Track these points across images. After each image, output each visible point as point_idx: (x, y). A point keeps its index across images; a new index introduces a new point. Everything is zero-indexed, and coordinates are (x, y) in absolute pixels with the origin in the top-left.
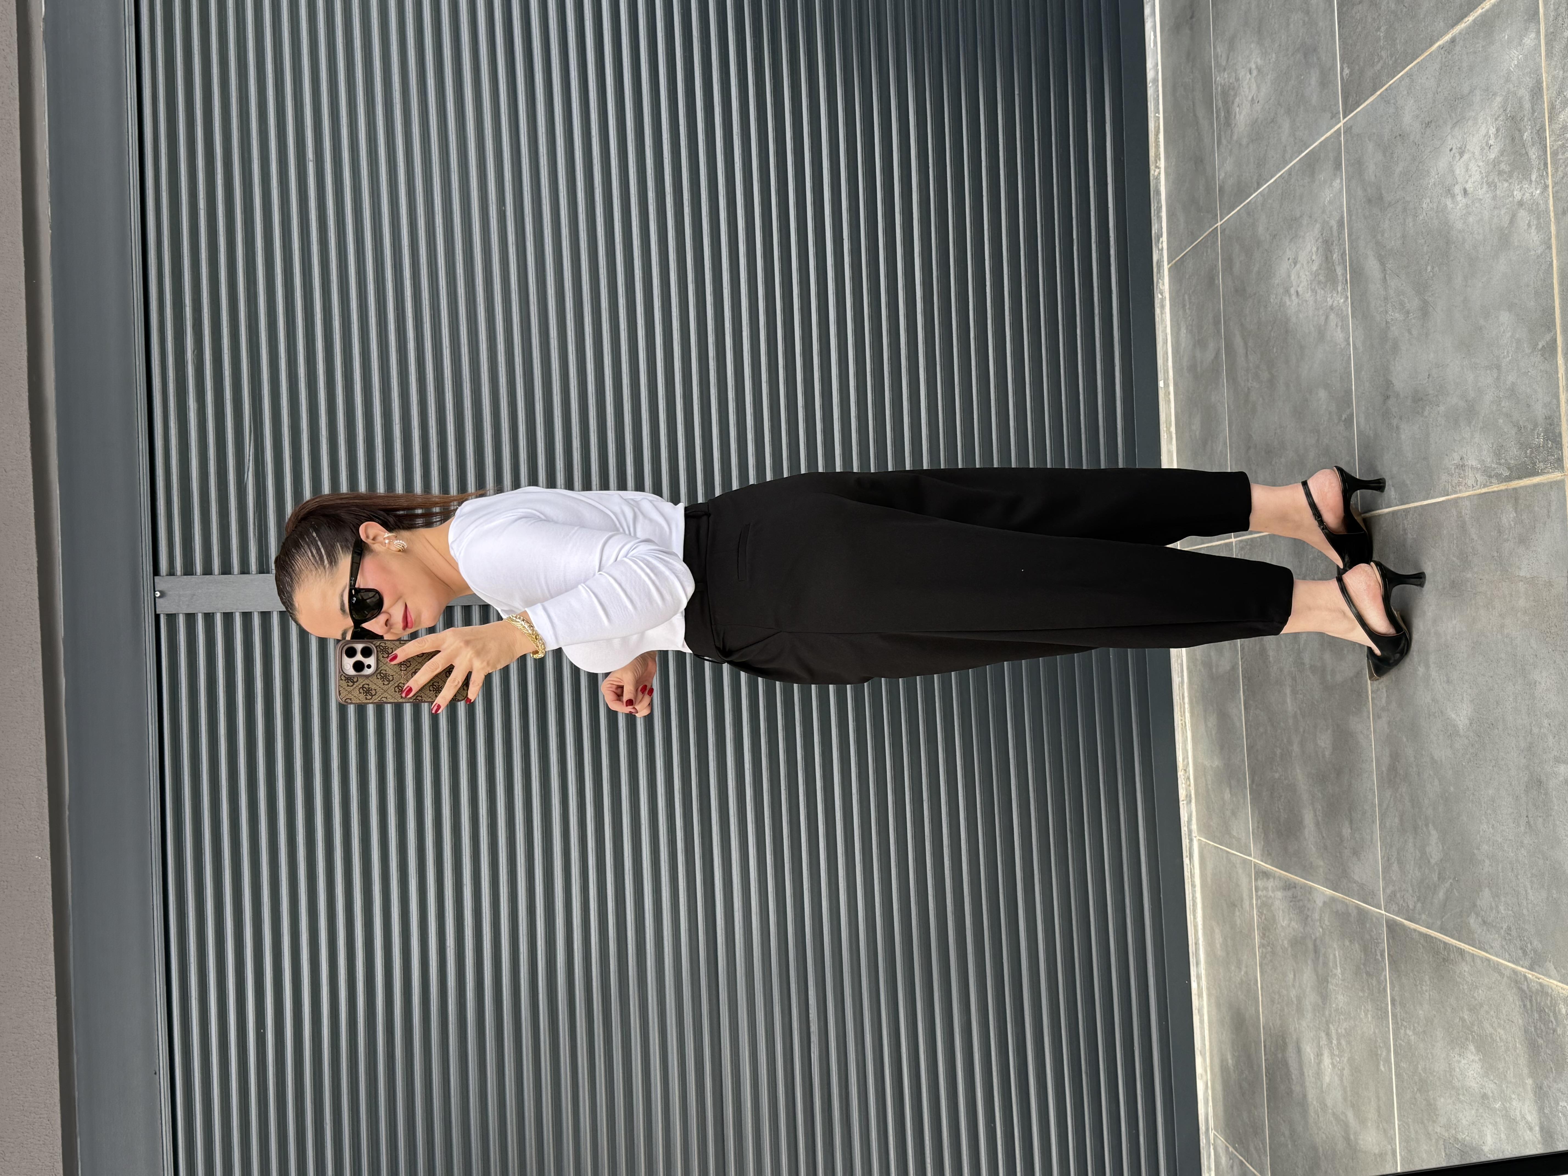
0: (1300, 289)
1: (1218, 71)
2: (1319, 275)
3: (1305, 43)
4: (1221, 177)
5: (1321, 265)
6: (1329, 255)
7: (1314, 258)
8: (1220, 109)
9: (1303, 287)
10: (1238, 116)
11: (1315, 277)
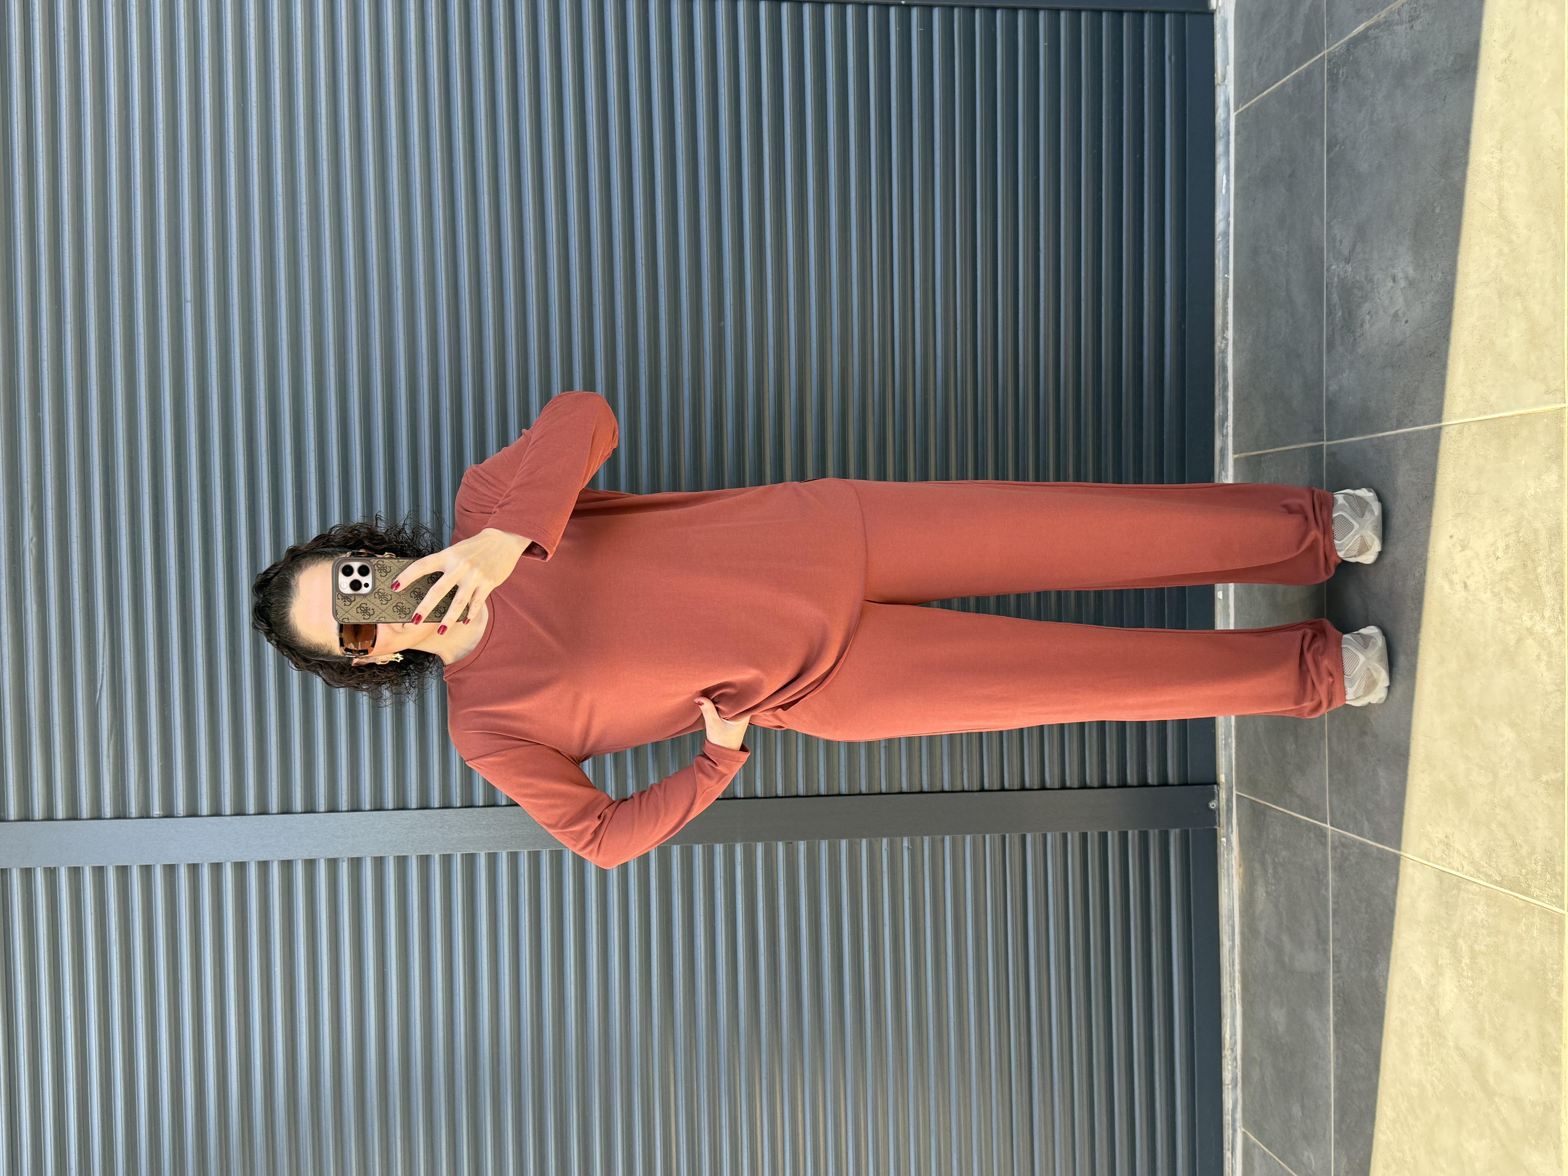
0: (1468, 582)
1: (1334, 258)
2: (1507, 579)
3: (1501, 279)
4: (1331, 388)
5: (1512, 571)
6: (1529, 563)
7: (1500, 554)
8: (1335, 305)
9: (1476, 582)
10: (1367, 326)
11: (1502, 580)
